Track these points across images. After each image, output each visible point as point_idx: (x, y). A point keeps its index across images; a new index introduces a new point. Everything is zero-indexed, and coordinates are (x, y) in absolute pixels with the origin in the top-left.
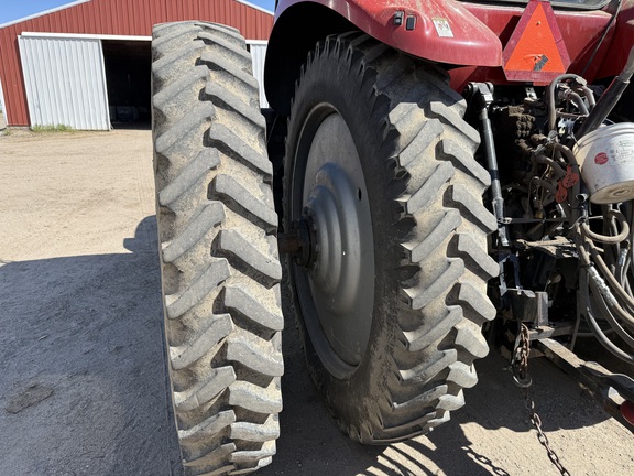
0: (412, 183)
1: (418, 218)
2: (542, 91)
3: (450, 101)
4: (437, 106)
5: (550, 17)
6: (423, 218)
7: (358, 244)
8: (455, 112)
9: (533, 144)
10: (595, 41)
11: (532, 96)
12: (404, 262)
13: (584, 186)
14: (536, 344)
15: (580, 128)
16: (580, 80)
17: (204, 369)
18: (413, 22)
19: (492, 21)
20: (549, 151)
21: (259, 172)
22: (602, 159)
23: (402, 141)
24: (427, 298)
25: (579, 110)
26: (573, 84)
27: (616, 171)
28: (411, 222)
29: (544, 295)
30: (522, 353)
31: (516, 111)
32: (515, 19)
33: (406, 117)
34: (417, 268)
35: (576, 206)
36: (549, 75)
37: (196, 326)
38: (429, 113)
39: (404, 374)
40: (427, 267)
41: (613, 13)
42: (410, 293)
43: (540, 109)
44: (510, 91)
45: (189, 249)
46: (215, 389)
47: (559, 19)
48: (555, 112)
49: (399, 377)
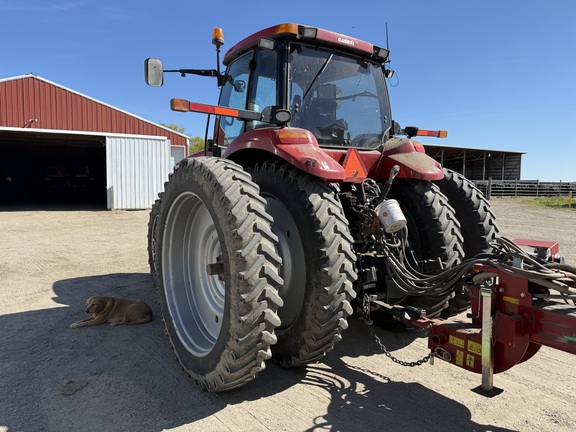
0: (322, 224)
1: (326, 238)
2: (358, 185)
3: (329, 193)
4: (325, 194)
5: (357, 154)
6: (328, 238)
7: (290, 258)
8: (330, 196)
9: (359, 209)
10: (377, 163)
11: (354, 188)
12: (323, 256)
13: (381, 225)
14: (372, 304)
15: (376, 202)
16: (373, 181)
17: (255, 303)
18: (315, 163)
19: (335, 156)
20: (365, 212)
21: (269, 221)
22: (385, 214)
23: (315, 208)
24: (333, 271)
25: (374, 194)
26: (370, 182)
27: (392, 218)
28: (323, 240)
29: (373, 268)
30: (367, 308)
31: (349, 195)
32: (344, 156)
33: (315, 199)
34: (328, 258)
35: (379, 234)
36: (360, 179)
37: (253, 283)
38: (322, 197)
39: (325, 307)
40: (331, 257)
41: (381, 151)
42: (326, 269)
43: (359, 194)
44: (345, 186)
45: (250, 251)
46: (258, 313)
47: (361, 155)
48: (365, 195)
49: (323, 310)
